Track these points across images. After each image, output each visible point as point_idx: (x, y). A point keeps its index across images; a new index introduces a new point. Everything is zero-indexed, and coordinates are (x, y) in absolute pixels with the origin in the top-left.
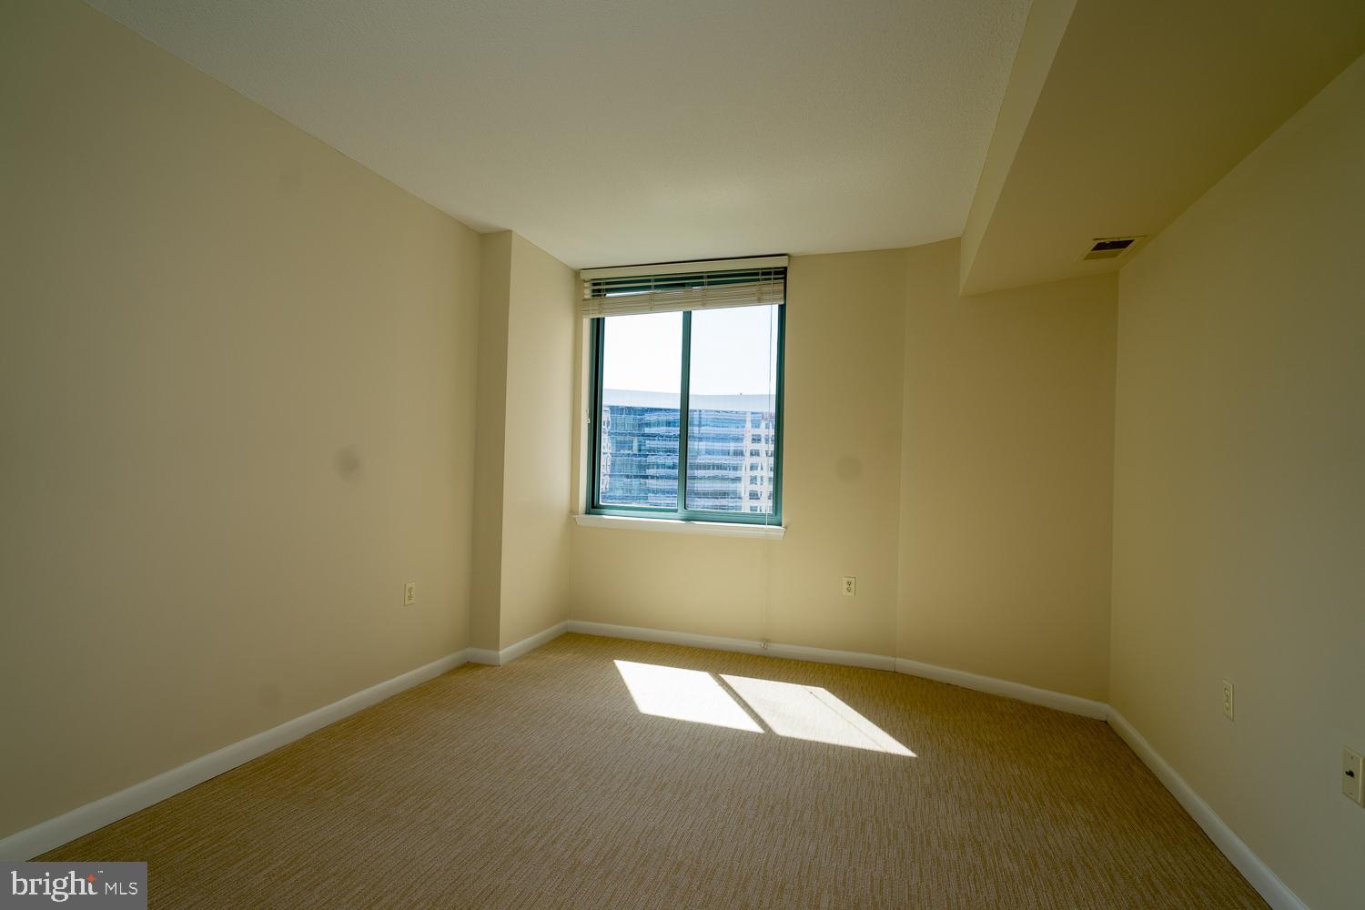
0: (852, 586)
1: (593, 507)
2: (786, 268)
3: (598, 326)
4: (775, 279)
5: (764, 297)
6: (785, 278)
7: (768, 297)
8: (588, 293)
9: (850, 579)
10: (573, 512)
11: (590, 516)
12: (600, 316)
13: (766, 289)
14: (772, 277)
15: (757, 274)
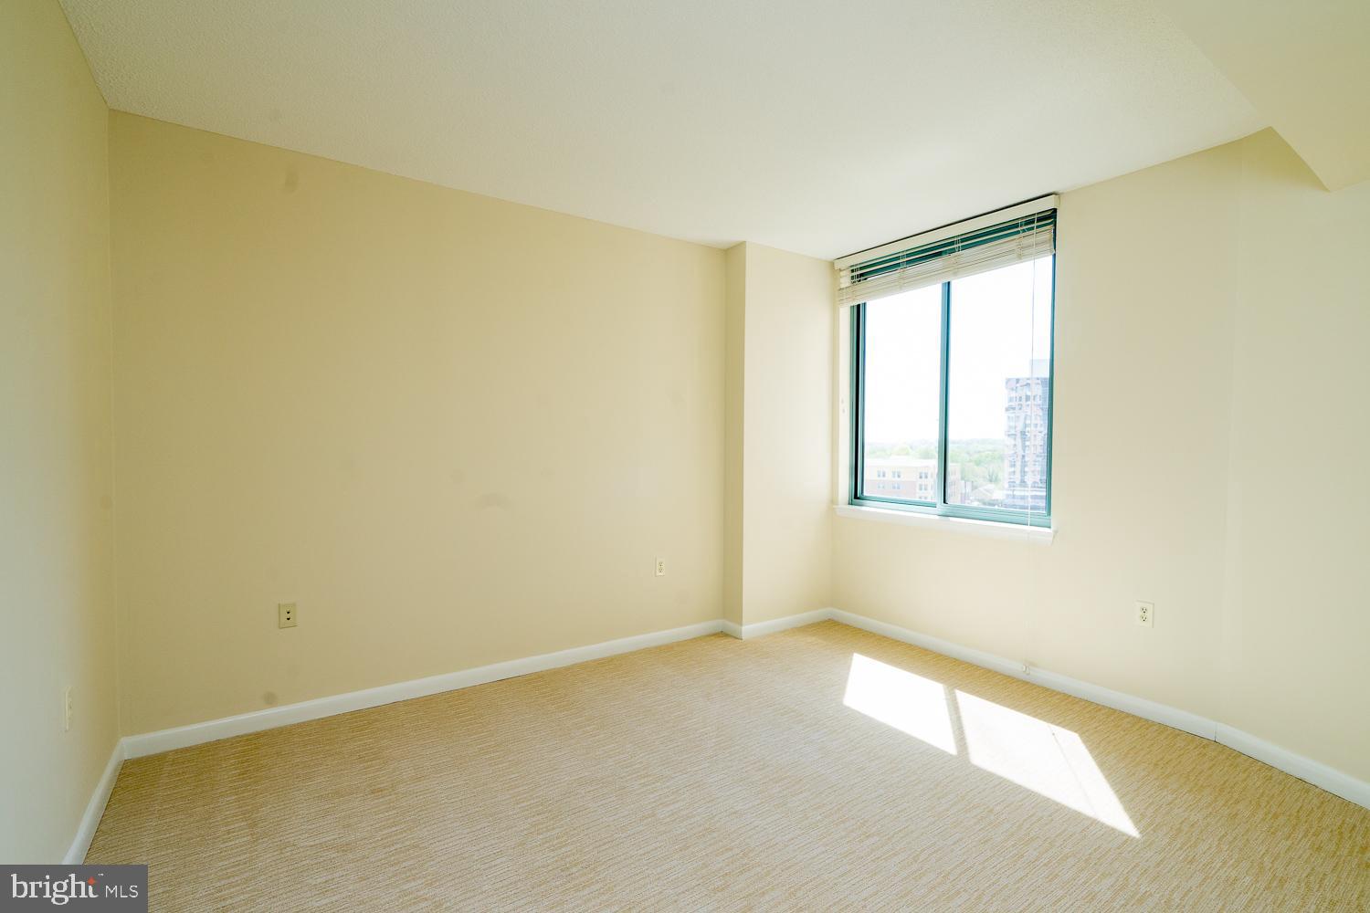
0: (1149, 614)
1: (856, 496)
2: (1055, 211)
3: (859, 312)
4: (1038, 227)
5: (1026, 252)
6: (1055, 223)
7: (1030, 251)
8: (845, 281)
9: (1145, 606)
10: (833, 501)
11: (854, 507)
12: (861, 302)
13: (1026, 241)
14: (1035, 224)
15: (1016, 226)
